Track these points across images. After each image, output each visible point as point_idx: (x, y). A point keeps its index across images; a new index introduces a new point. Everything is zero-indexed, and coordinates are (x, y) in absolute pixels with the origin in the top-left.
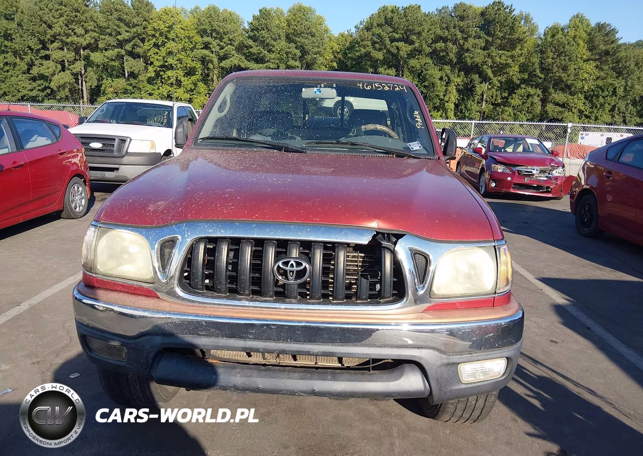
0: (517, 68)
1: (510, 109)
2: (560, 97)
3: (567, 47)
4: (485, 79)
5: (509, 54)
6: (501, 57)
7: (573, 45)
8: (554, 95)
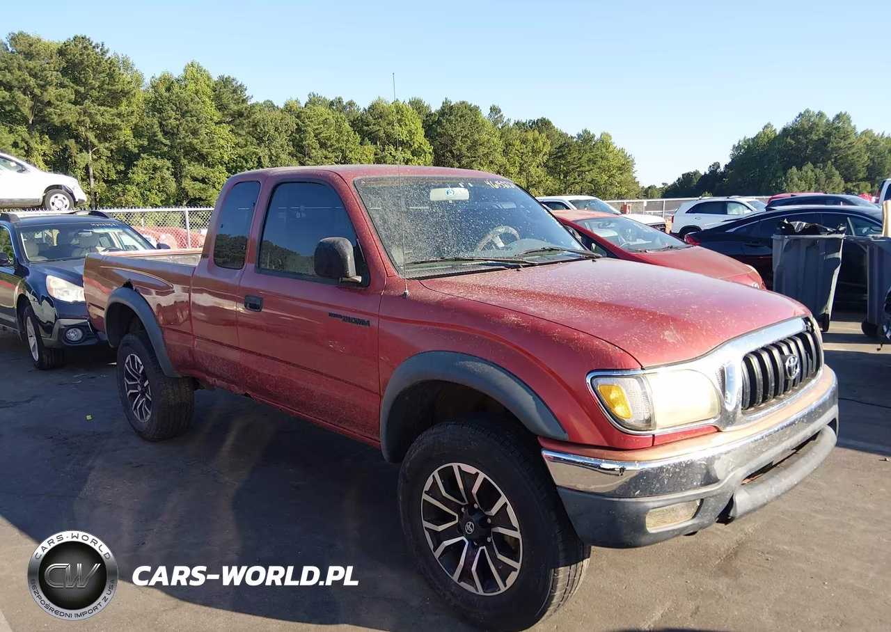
0: (128, 132)
1: (134, 188)
2: (198, 170)
3: (191, 105)
4: (85, 146)
5: (114, 111)
6: (105, 116)
7: (198, 103)
8: (189, 168)
